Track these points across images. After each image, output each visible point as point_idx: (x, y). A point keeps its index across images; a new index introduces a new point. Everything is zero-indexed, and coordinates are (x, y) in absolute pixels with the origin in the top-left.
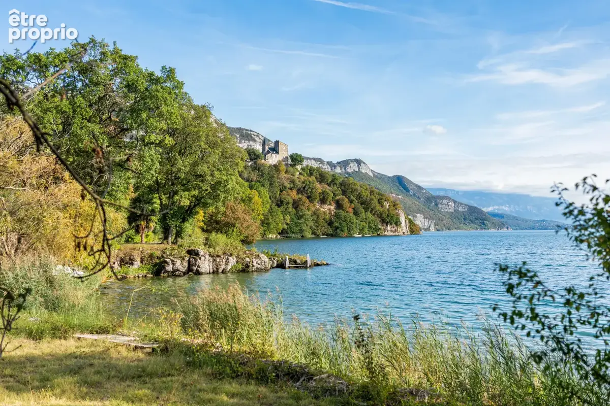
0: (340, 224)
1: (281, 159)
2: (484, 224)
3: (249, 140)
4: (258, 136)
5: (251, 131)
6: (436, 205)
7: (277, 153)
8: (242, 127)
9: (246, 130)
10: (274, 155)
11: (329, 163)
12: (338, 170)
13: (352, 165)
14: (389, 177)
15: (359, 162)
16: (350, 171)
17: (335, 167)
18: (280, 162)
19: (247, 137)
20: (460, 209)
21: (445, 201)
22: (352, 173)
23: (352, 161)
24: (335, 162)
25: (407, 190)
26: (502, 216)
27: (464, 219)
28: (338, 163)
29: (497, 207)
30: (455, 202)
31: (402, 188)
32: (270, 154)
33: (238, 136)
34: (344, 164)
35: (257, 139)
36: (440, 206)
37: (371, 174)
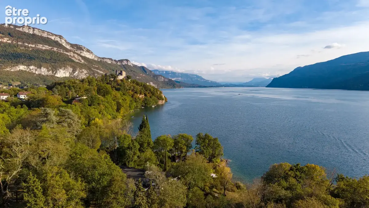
0: (147, 102)
1: (123, 77)
2: (174, 86)
3: (81, 50)
4: (84, 48)
5: (81, 46)
6: (157, 78)
7: (122, 75)
8: (78, 44)
9: (79, 45)
10: (121, 76)
11: (115, 61)
12: (119, 64)
13: (124, 62)
14: (139, 67)
15: (127, 61)
16: (124, 64)
17: (118, 62)
18: (123, 79)
19: (80, 48)
20: (166, 80)
21: (160, 77)
22: (125, 65)
23: (124, 60)
24: (117, 60)
25: (146, 72)
26: (179, 82)
27: (167, 84)
28: (118, 60)
29: (177, 78)
30: (164, 77)
31: (144, 71)
32: (119, 76)
33: (76, 48)
34: (121, 61)
35: (84, 49)
36: (158, 79)
37: (132, 66)
